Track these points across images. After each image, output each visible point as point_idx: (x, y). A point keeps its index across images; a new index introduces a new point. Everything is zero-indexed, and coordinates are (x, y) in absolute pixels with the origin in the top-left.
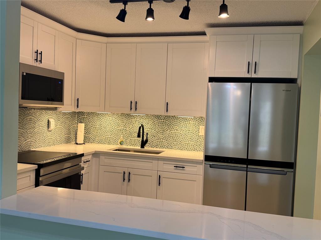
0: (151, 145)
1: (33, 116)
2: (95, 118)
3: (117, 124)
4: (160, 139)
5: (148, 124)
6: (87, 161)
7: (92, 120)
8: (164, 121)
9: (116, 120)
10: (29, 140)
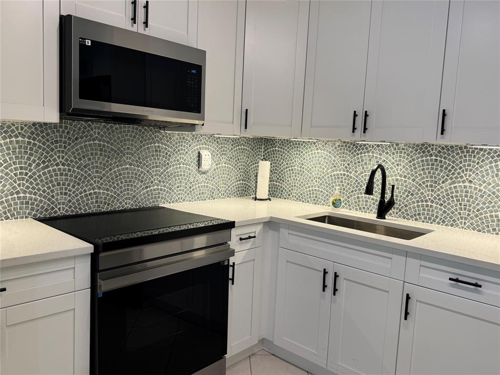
0: (403, 213)
1: (162, 143)
2: (293, 152)
3: (333, 164)
4: (426, 201)
5: (398, 165)
6: (250, 237)
7: (288, 156)
8: (439, 158)
9: (330, 157)
10: (156, 187)
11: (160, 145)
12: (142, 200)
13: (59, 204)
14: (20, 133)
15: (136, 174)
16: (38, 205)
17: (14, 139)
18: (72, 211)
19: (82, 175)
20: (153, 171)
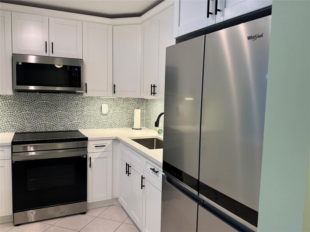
7: (152, 106)
10: (76, 121)
11: (78, 102)
12: (69, 127)
13: (27, 127)
14: (10, 99)
15: (65, 115)
16: (17, 127)
17: (7, 101)
18: (33, 130)
19: (38, 115)
20: (75, 114)
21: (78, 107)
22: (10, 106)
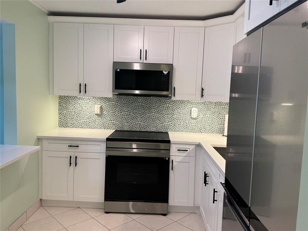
10: (167, 124)
11: (169, 105)
12: (160, 128)
13: (125, 126)
14: (113, 101)
15: (157, 117)
16: (118, 126)
17: (111, 103)
18: (130, 129)
19: (134, 116)
20: (166, 116)
21: (169, 110)
22: (113, 107)
